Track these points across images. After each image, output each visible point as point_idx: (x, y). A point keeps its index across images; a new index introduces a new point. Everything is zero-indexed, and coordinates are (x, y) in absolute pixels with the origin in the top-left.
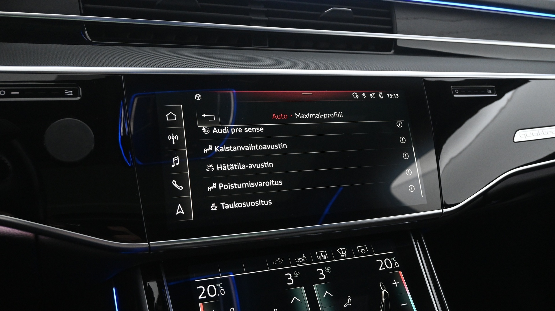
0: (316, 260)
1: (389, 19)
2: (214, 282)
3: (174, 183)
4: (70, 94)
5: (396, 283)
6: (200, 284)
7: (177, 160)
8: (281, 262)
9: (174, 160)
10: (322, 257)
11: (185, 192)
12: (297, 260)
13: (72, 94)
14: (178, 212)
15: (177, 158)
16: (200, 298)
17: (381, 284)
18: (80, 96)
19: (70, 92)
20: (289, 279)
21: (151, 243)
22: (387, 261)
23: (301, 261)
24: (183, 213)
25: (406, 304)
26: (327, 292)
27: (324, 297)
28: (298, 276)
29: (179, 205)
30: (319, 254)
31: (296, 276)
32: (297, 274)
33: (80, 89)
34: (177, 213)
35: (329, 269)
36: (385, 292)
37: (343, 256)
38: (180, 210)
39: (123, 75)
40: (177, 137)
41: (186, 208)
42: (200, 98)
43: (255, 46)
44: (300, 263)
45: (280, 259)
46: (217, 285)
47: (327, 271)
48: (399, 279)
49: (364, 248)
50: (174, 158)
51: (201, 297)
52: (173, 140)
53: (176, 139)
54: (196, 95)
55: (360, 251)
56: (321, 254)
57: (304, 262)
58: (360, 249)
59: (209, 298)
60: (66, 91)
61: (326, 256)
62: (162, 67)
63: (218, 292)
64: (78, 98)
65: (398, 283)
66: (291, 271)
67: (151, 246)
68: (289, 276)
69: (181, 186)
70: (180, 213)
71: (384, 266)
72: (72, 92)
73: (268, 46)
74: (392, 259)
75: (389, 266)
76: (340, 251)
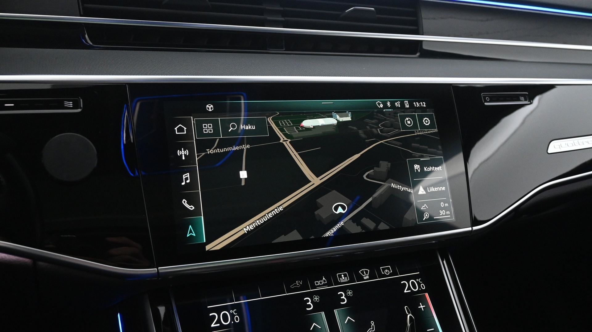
0: (337, 283)
1: (414, 18)
2: (228, 308)
3: (185, 202)
4: (70, 105)
5: (422, 307)
6: (213, 310)
7: (188, 177)
8: (299, 285)
9: (184, 177)
10: (343, 279)
11: (196, 211)
12: (317, 283)
13: (72, 105)
14: (189, 234)
15: (187, 175)
16: (213, 325)
17: (406, 307)
18: (81, 108)
19: (70, 103)
20: (308, 303)
21: (160, 269)
22: (413, 283)
23: (321, 284)
24: (194, 235)
25: (433, 329)
26: (348, 317)
27: (346, 322)
28: (318, 300)
29: (190, 226)
30: (340, 276)
31: (315, 300)
32: (316, 299)
33: (81, 100)
34: (188, 236)
35: (351, 292)
36: (410, 317)
37: (365, 278)
38: (191, 232)
39: (128, 84)
40: (187, 152)
41: (197, 230)
42: (211, 108)
43: (270, 49)
44: (320, 286)
45: (299, 282)
46: (231, 311)
47: (349, 294)
48: (425, 303)
49: (388, 269)
50: (184, 175)
52: (183, 155)
53: (186, 154)
54: (207, 105)
55: (384, 272)
56: (343, 276)
57: (324, 285)
58: (384, 270)
59: (222, 326)
60: (65, 102)
61: (347, 278)
62: (171, 75)
63: (232, 319)
64: (79, 110)
65: (424, 306)
66: (310, 295)
67: (160, 271)
68: (308, 301)
69: (191, 206)
70: (191, 235)
71: (409, 288)
72: (72, 103)
73: (284, 49)
74: (417, 280)
75: (415, 288)
76: (362, 272)
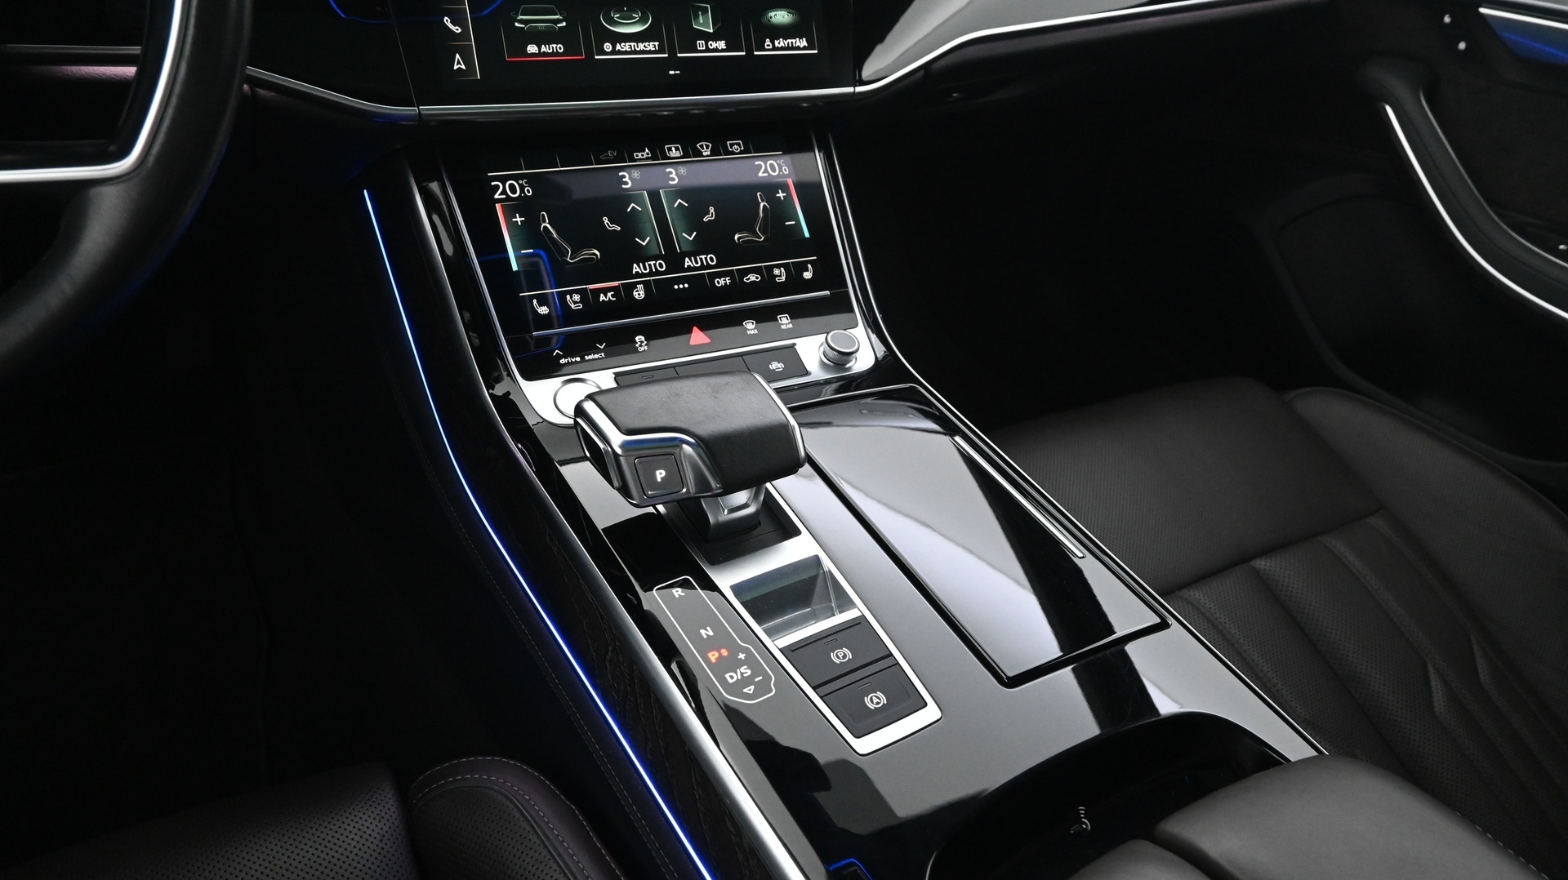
0: (665, 157)
2: (516, 178)
3: (447, 20)
5: (781, 195)
6: (495, 179)
8: (611, 156)
10: (674, 153)
11: (464, 35)
12: (637, 156)
14: (457, 65)
16: (496, 196)
17: (760, 194)
20: (624, 180)
21: (421, 109)
22: (771, 165)
23: (643, 157)
24: (464, 67)
25: (794, 223)
26: (679, 200)
27: (675, 206)
28: (638, 176)
29: (458, 56)
30: (670, 149)
32: (636, 174)
34: (455, 68)
35: (684, 169)
36: (764, 206)
37: (705, 154)
38: (459, 63)
41: (467, 59)
44: (640, 160)
45: (612, 152)
46: (520, 182)
47: (681, 172)
48: (786, 190)
49: (739, 144)
51: (500, 195)
55: (731, 148)
56: (673, 149)
57: (647, 159)
58: (732, 145)
59: (508, 198)
61: (680, 152)
63: (522, 190)
65: (785, 194)
66: (628, 169)
67: (422, 112)
68: (624, 176)
69: (457, 27)
70: (459, 67)
71: (766, 171)
74: (778, 162)
75: (774, 171)
76: (702, 146)
